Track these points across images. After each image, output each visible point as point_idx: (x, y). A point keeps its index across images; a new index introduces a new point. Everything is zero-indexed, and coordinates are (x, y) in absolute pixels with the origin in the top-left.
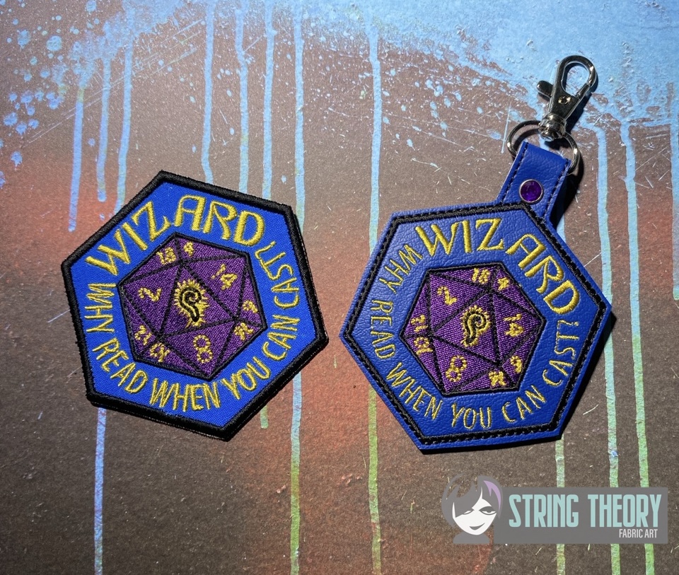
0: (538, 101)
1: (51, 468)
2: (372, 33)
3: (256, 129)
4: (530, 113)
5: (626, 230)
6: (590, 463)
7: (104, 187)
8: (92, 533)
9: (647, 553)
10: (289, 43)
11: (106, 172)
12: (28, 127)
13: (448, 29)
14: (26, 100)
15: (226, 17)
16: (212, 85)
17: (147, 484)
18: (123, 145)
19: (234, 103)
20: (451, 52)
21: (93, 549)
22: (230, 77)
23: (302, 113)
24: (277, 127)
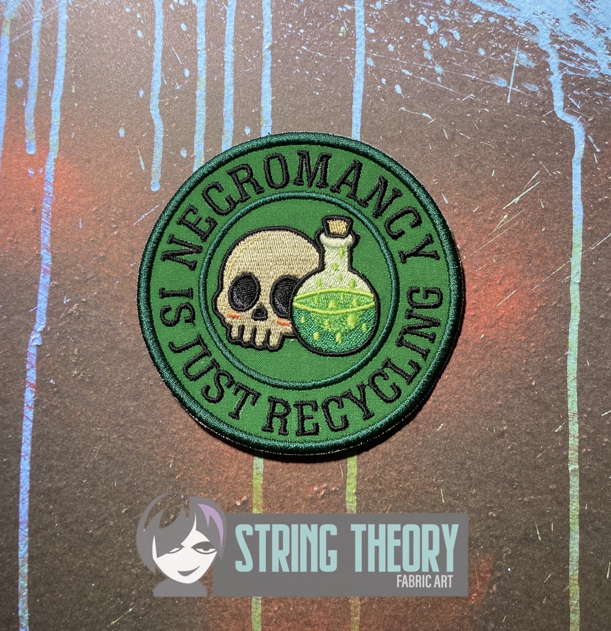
0: (550, 41)
3: (215, 71)
4: (541, 56)
7: (33, 136)
8: (16, 548)
11: (36, 118)
16: (163, 17)
17: (82, 492)
18: (56, 87)
19: (189, 39)
21: (17, 568)
22: (185, 7)
23: (270, 52)
24: (240, 68)
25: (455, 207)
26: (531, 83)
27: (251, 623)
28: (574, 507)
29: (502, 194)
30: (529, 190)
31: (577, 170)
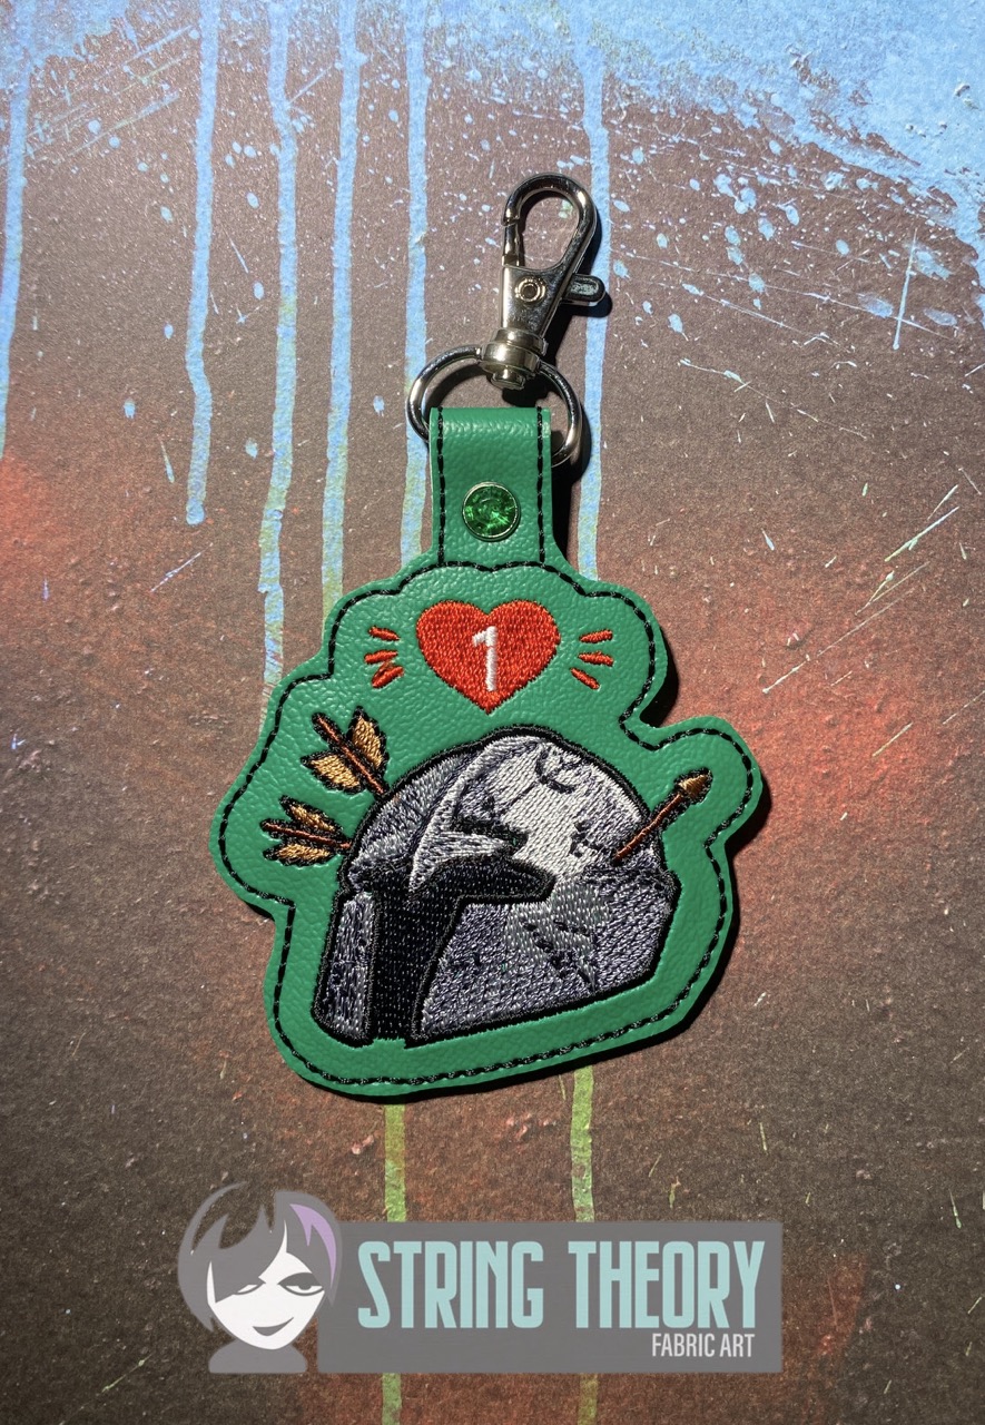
0: (980, 226)
2: (589, 61)
3: (314, 286)
4: (960, 256)
10: (395, 83)
13: (770, 55)
15: (249, 21)
16: (212, 181)
19: (264, 224)
20: (777, 109)
22: (255, 162)
23: (423, 249)
24: (363, 282)
25: (788, 557)
26: (940, 309)
27: (380, 1390)
29: (883, 531)
30: (938, 523)
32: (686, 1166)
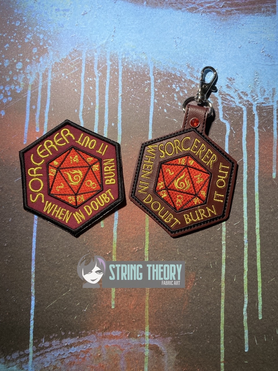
0: (219, 94)
1: (14, 242)
2: (151, 64)
3: (102, 103)
5: (254, 149)
6: (236, 245)
7: (38, 126)
8: (31, 268)
9: (259, 283)
10: (116, 68)
11: (40, 119)
12: (8, 100)
13: (182, 63)
14: (7, 89)
15: (91, 56)
16: (84, 84)
17: (54, 249)
18: (47, 109)
19: (93, 92)
20: (183, 73)
21: (31, 275)
22: (92, 81)
23: (121, 97)
24: (110, 102)
27: (111, 295)
28: (224, 256)
31: (227, 139)
32: (165, 257)
